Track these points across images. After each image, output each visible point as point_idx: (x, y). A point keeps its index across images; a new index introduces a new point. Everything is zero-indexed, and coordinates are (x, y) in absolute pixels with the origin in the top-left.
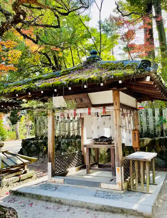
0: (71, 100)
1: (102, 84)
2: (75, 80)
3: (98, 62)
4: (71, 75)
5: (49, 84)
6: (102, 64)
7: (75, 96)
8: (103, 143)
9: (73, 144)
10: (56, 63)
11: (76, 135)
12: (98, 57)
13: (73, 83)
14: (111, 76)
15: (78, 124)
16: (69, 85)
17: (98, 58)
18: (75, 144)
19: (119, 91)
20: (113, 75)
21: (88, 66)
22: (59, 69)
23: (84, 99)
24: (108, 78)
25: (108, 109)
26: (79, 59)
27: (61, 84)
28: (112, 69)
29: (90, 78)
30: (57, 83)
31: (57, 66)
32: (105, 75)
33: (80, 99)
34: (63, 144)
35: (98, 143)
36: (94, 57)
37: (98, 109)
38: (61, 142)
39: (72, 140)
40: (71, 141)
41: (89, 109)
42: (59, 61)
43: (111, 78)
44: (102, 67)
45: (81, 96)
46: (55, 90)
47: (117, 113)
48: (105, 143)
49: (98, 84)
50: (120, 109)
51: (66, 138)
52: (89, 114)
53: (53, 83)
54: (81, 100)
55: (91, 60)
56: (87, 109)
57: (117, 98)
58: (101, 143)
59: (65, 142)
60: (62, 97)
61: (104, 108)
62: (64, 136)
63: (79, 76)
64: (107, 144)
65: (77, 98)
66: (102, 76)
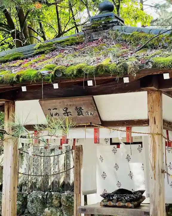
0: (56, 109)
1: (126, 80)
2: (68, 68)
3: (116, 28)
4: (58, 55)
5: (11, 75)
6: (126, 33)
7: (67, 101)
8: (122, 204)
9: (56, 202)
10: (22, 23)
11: (62, 181)
12: (116, 17)
13: (64, 75)
14: (147, 63)
15: (67, 158)
16: (55, 79)
17: (116, 20)
18: (60, 202)
19: (161, 92)
20: (152, 62)
21: (94, 36)
22: (28, 35)
23: (84, 109)
24: (140, 67)
25: (137, 132)
26: (71, 16)
27: (36, 75)
28: (147, 47)
29: (102, 66)
30: (29, 72)
31: (25, 29)
32: (135, 60)
33: (76, 109)
34: (32, 202)
35: (112, 204)
36: (107, 17)
37: (116, 131)
38: (28, 197)
39: (53, 193)
40: (51, 195)
41: (96, 131)
42: (29, 17)
43: (147, 67)
44: (125, 41)
45: (79, 101)
46: (24, 89)
47: (156, 141)
48: (126, 204)
49: (117, 77)
50: (162, 131)
51: (39, 189)
52: (97, 141)
53: (19, 74)
54: (79, 111)
55: (101, 24)
56: (92, 130)
57: (156, 108)
58: (117, 204)
59: (36, 198)
60: (37, 101)
61: (129, 129)
62: (35, 183)
63: (77, 60)
64: (131, 208)
65: (70, 105)
66: (128, 63)
